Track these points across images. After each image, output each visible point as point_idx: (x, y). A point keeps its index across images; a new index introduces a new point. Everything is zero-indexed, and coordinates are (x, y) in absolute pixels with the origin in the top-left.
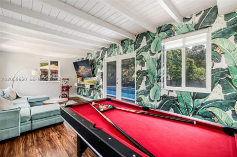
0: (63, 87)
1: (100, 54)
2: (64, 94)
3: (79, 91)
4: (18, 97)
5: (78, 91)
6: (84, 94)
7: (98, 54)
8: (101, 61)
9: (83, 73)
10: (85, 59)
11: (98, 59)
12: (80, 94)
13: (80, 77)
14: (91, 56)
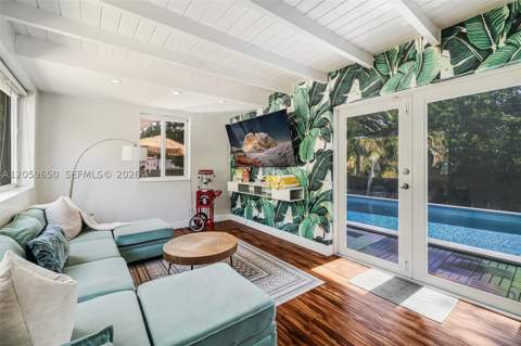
0: (199, 194)
1: (326, 94)
2: (201, 213)
3: (239, 205)
4: (85, 228)
5: (234, 205)
6: (255, 213)
7: (315, 93)
8: (327, 115)
9: (258, 155)
10: (260, 113)
11: (316, 107)
12: (241, 213)
13: (245, 164)
14: (287, 103)
